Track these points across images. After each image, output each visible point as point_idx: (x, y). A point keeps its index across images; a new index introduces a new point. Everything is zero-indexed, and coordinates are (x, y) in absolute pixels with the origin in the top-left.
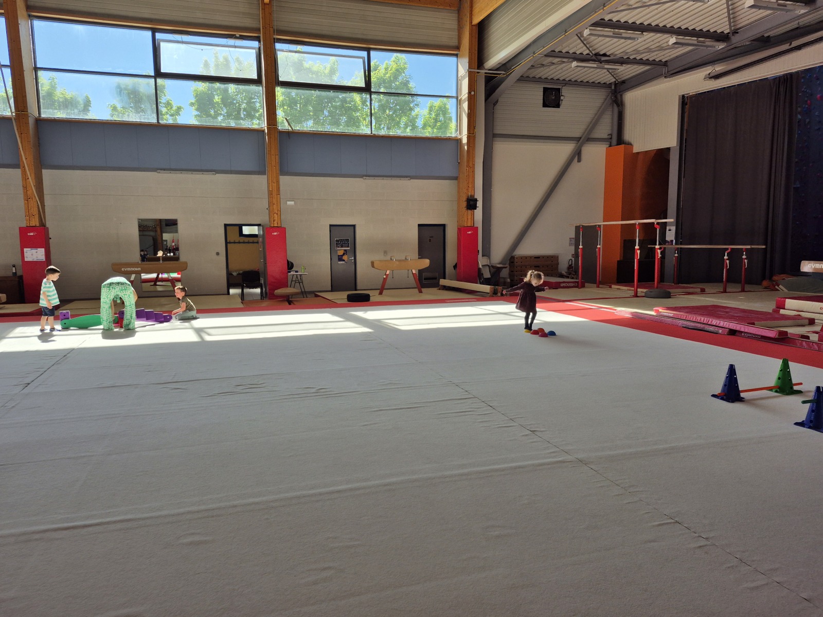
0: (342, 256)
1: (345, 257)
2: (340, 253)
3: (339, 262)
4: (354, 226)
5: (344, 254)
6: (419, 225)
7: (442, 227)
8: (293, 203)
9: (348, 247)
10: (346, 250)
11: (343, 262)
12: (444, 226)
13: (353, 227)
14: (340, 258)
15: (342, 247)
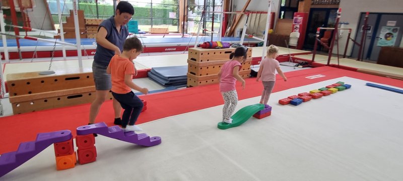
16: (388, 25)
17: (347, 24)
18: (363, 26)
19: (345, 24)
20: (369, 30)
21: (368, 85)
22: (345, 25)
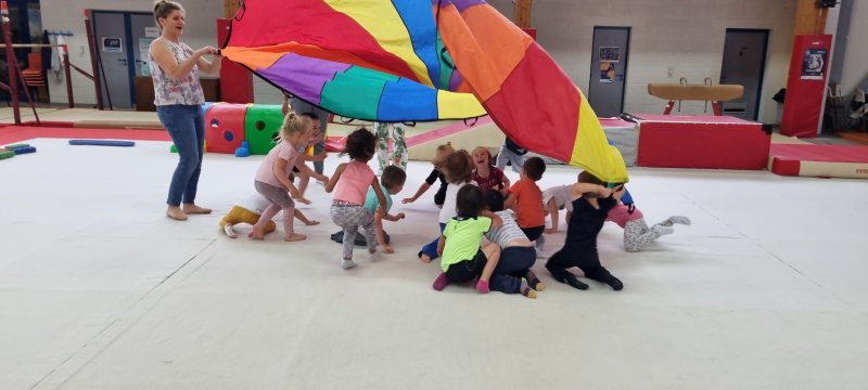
0: (607, 71)
1: (611, 74)
2: (605, 67)
3: (602, 81)
4: (629, 29)
5: (610, 69)
6: (728, 30)
7: (762, 35)
9: (616, 58)
10: (613, 64)
11: (607, 81)
12: (766, 32)
13: (626, 32)
14: (604, 76)
15: (608, 58)
16: (148, 35)
17: (70, 35)
18: (104, 39)
19: (63, 35)
20: (118, 45)
21: (72, 143)
22: (66, 37)
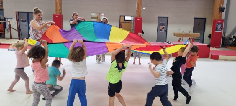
2: (161, 28)
4: (168, 18)
6: (195, 18)
8: (145, 8)
9: (164, 26)
11: (162, 32)
12: (205, 19)
15: (162, 25)
18: (21, 20)
20: (25, 22)
22: (11, 19)
